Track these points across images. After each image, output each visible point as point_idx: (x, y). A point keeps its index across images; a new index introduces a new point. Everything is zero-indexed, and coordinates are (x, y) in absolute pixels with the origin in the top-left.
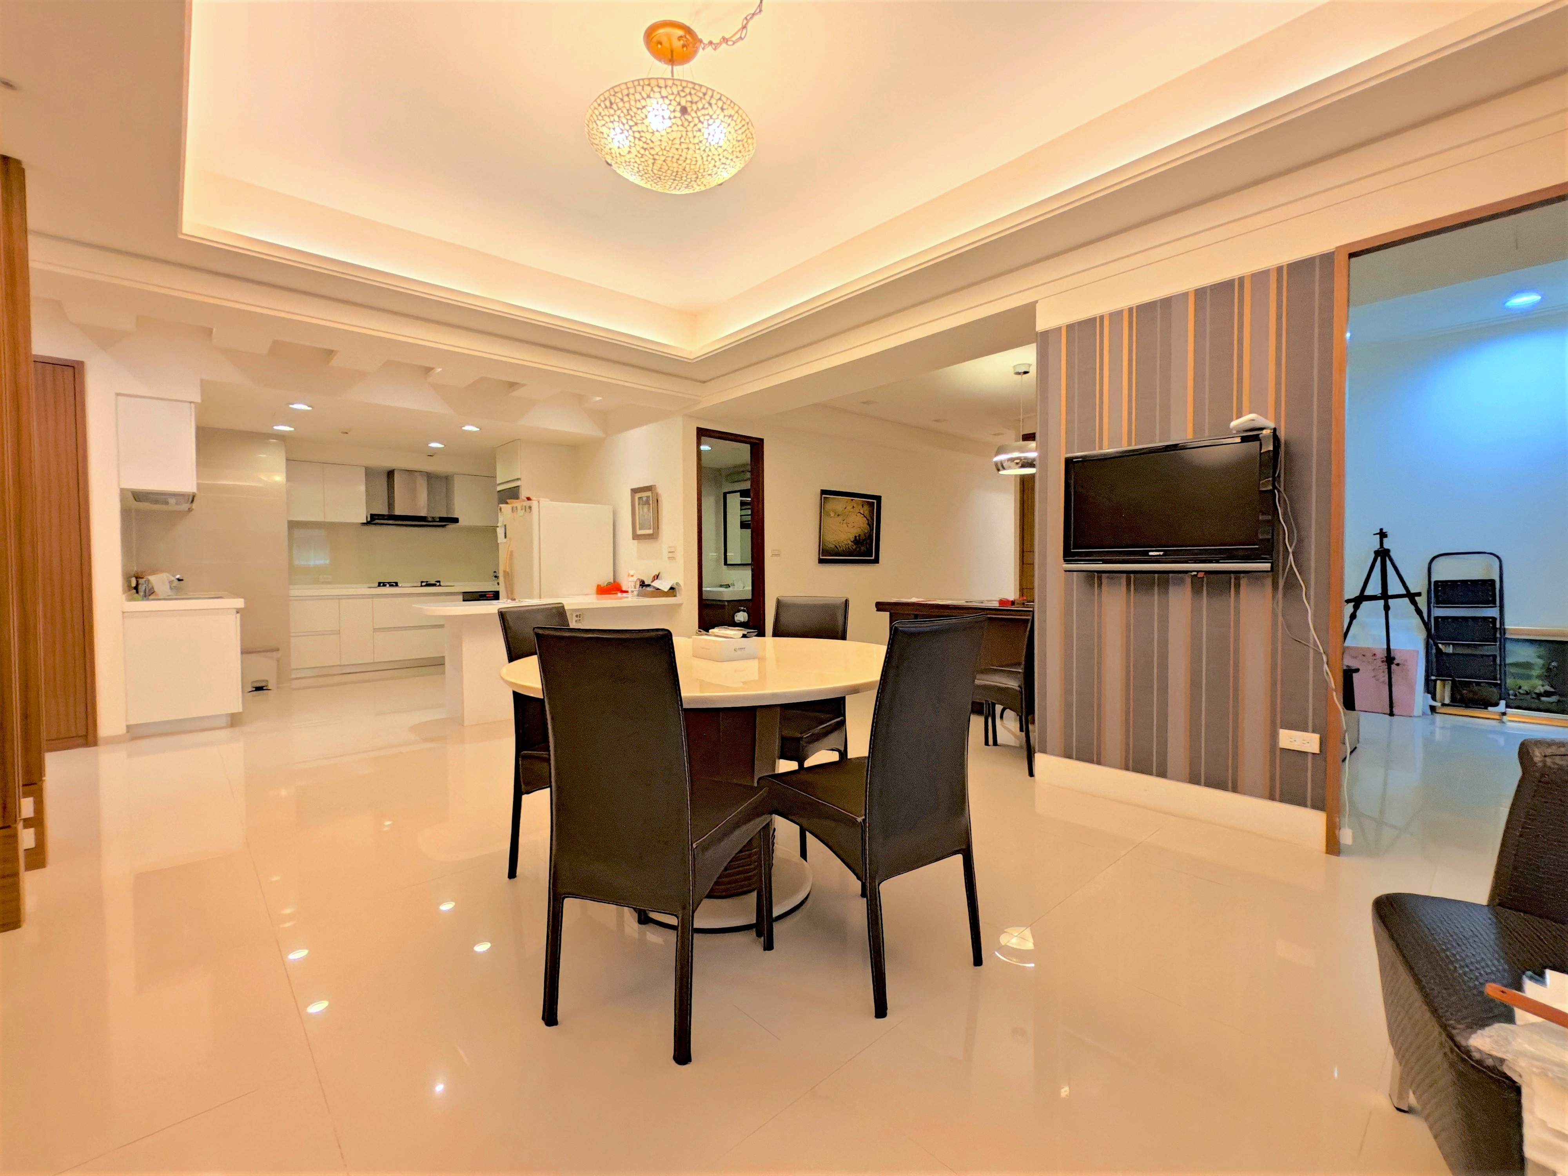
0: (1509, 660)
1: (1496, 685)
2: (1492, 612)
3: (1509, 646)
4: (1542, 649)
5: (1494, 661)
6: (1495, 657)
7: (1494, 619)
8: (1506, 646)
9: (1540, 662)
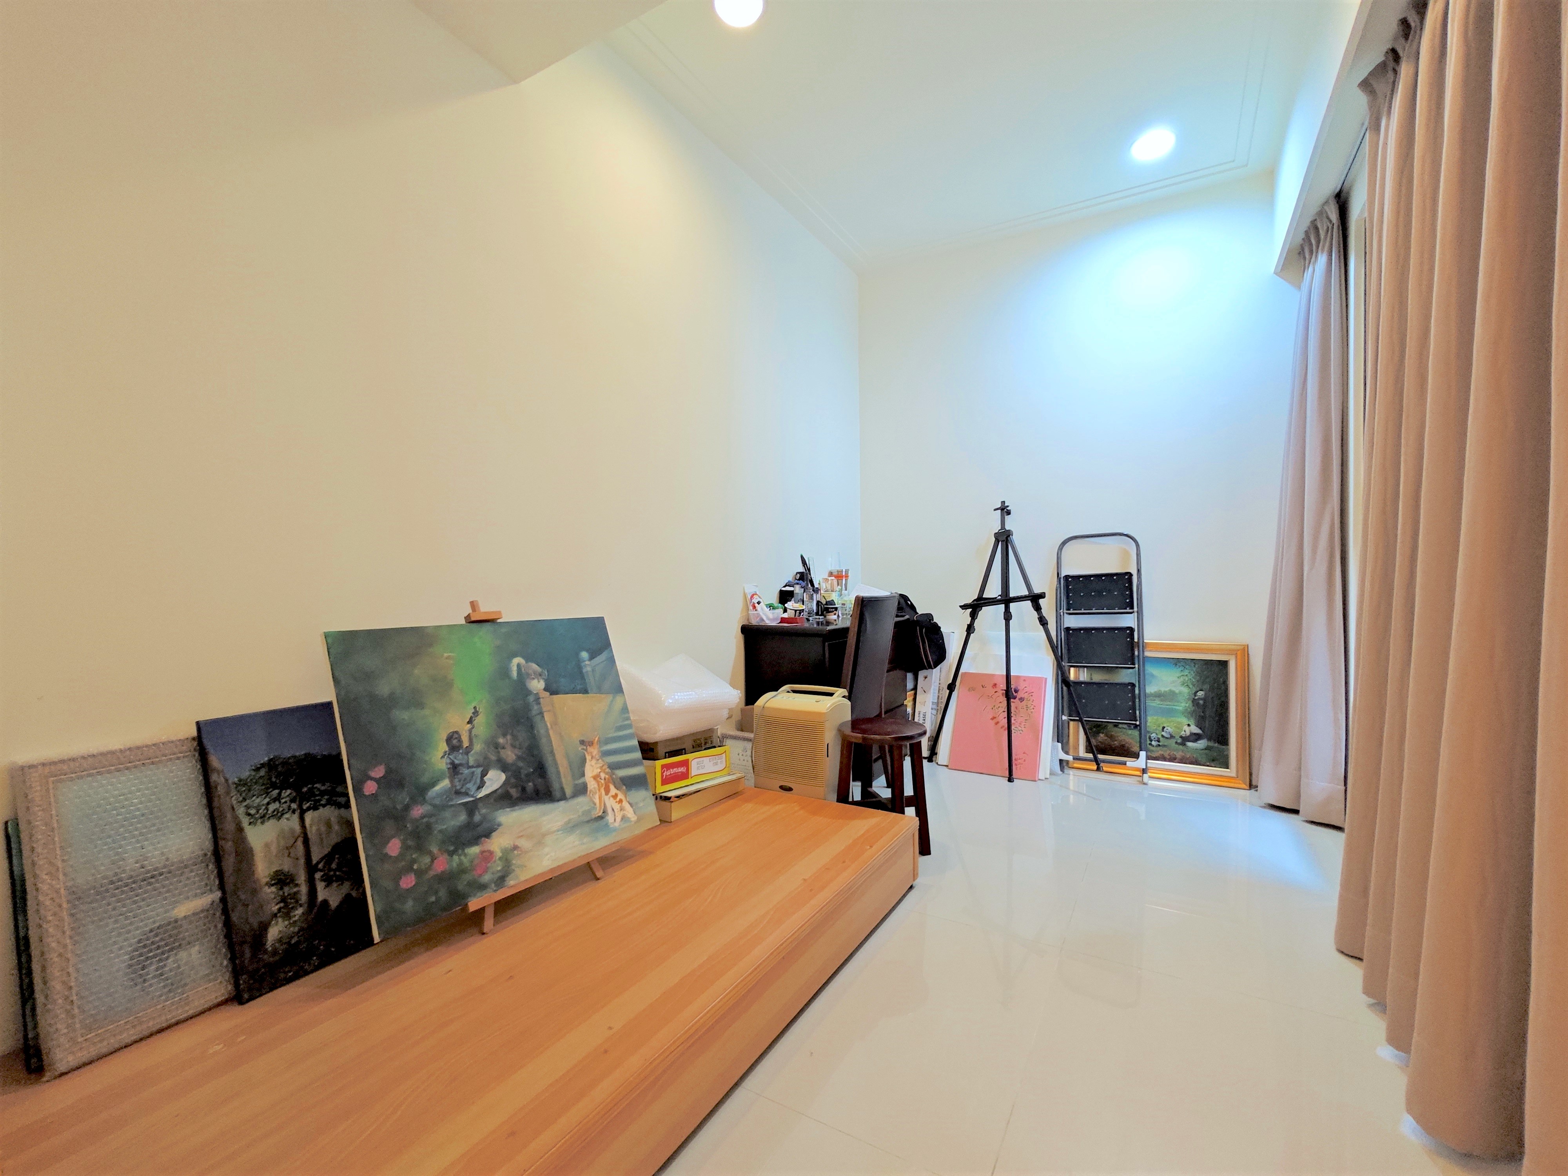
0: (1150, 689)
1: (1136, 726)
2: (1127, 621)
3: (1150, 669)
4: (1186, 672)
5: (1133, 691)
6: (1133, 685)
7: (1131, 630)
8: (1146, 667)
9: (1185, 690)
